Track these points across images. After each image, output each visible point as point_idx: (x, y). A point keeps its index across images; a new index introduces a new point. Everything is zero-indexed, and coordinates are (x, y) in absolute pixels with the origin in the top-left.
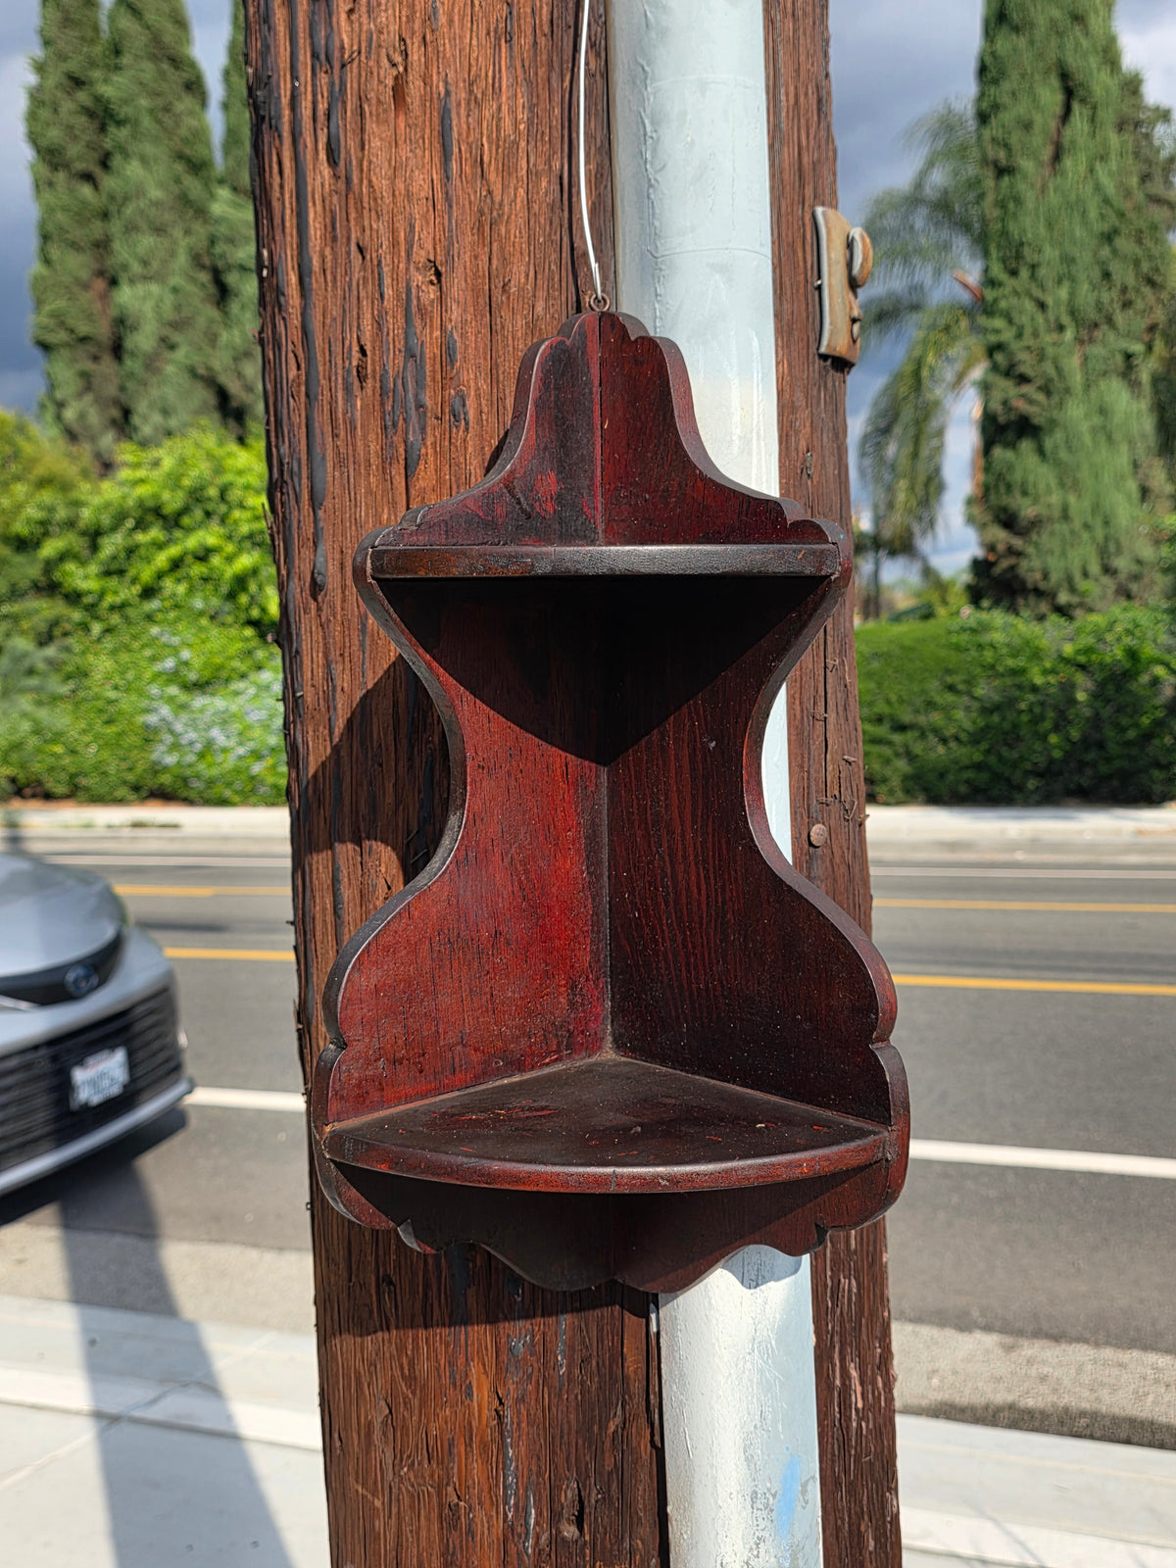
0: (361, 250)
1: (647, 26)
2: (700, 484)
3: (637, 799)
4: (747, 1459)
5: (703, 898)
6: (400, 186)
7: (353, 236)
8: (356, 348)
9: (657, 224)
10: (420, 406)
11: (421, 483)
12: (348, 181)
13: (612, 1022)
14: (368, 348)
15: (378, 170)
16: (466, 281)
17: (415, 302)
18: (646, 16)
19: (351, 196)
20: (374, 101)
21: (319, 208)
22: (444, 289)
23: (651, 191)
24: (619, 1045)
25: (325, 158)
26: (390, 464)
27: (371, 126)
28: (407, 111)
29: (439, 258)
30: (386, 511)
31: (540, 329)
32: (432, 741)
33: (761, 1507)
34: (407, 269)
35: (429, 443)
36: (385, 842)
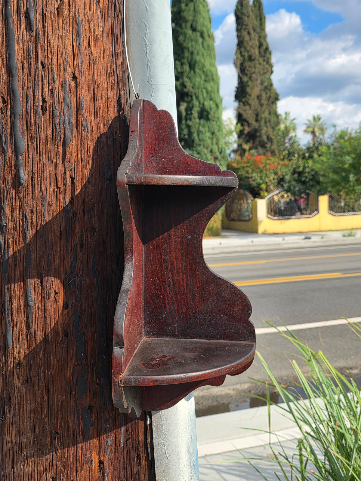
0: (43, 64)
1: (146, 10)
2: (186, 157)
3: (158, 255)
4: (188, 453)
5: (185, 284)
6: (61, 45)
7: (40, 59)
8: (41, 99)
9: (152, 74)
10: (69, 122)
11: (70, 150)
12: (37, 38)
13: (144, 327)
14: (47, 100)
15: (51, 37)
16: (86, 82)
17: (68, 87)
18: (146, 7)
19: (39, 44)
20: (49, 12)
21: (21, 45)
22: (78, 83)
23: (149, 63)
24: (147, 334)
25: (24, 27)
26: (58, 142)
27: (48, 20)
28: (64, 19)
29: (76, 72)
30: (55, 158)
31: (110, 102)
32: (76, 240)
33: (192, 466)
34: (64, 74)
35: (74, 136)
36: (55, 277)
